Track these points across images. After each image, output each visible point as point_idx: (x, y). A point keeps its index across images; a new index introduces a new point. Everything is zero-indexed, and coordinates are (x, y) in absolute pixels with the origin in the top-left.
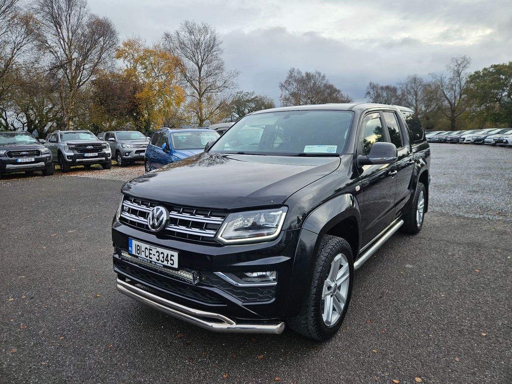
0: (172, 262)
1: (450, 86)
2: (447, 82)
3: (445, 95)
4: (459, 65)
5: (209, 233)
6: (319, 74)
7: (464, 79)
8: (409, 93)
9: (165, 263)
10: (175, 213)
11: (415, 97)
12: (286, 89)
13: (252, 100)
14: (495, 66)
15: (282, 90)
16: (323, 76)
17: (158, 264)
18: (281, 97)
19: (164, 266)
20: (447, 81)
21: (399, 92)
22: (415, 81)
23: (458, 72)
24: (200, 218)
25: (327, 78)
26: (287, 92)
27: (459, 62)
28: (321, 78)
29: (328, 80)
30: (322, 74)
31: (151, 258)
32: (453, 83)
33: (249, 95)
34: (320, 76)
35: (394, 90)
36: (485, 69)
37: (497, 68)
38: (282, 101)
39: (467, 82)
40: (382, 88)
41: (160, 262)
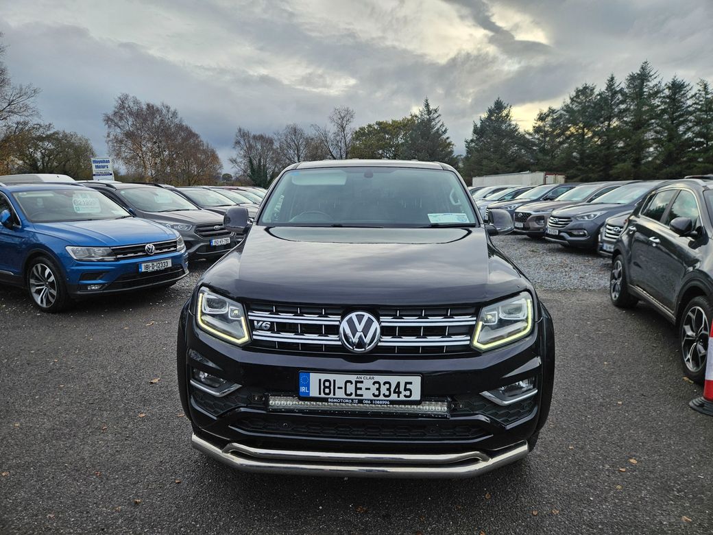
0: (408, 393)
1: (335, 142)
2: (332, 138)
3: (331, 152)
4: (343, 118)
5: (460, 340)
6: (168, 108)
7: (349, 135)
8: (289, 146)
9: (394, 397)
10: (389, 319)
11: (296, 152)
12: (116, 125)
13: (49, 138)
14: (379, 124)
15: (109, 127)
16: (175, 112)
17: (378, 402)
18: (108, 136)
19: (392, 402)
20: (331, 136)
21: (276, 145)
22: (296, 132)
23: (342, 127)
24: (436, 321)
25: (180, 116)
26: (118, 130)
27: (343, 115)
28: (170, 115)
29: (181, 118)
30: (172, 109)
31: (362, 395)
32: (338, 138)
33: (41, 129)
34: (168, 111)
35: (270, 142)
36: (370, 126)
37: (382, 126)
38: (110, 143)
39: (353, 138)
40: (255, 137)
41: (382, 397)
